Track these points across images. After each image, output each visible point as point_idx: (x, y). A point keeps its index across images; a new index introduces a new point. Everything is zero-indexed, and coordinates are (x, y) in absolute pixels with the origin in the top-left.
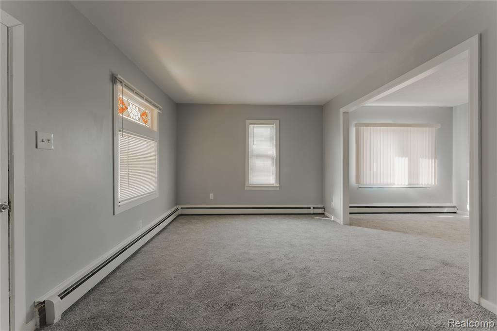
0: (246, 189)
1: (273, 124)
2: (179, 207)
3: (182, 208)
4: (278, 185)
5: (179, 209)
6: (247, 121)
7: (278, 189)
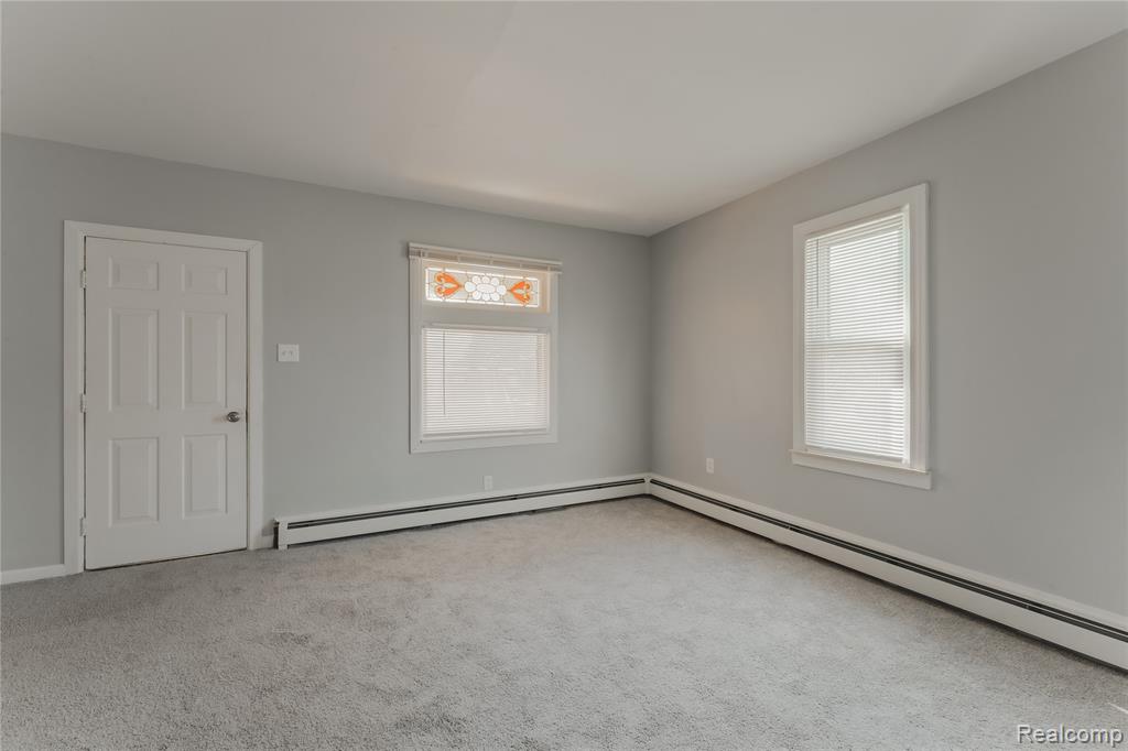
0: (796, 461)
1: (898, 209)
2: (648, 477)
3: (653, 482)
4: (921, 468)
5: (648, 480)
6: (799, 229)
7: (926, 484)
